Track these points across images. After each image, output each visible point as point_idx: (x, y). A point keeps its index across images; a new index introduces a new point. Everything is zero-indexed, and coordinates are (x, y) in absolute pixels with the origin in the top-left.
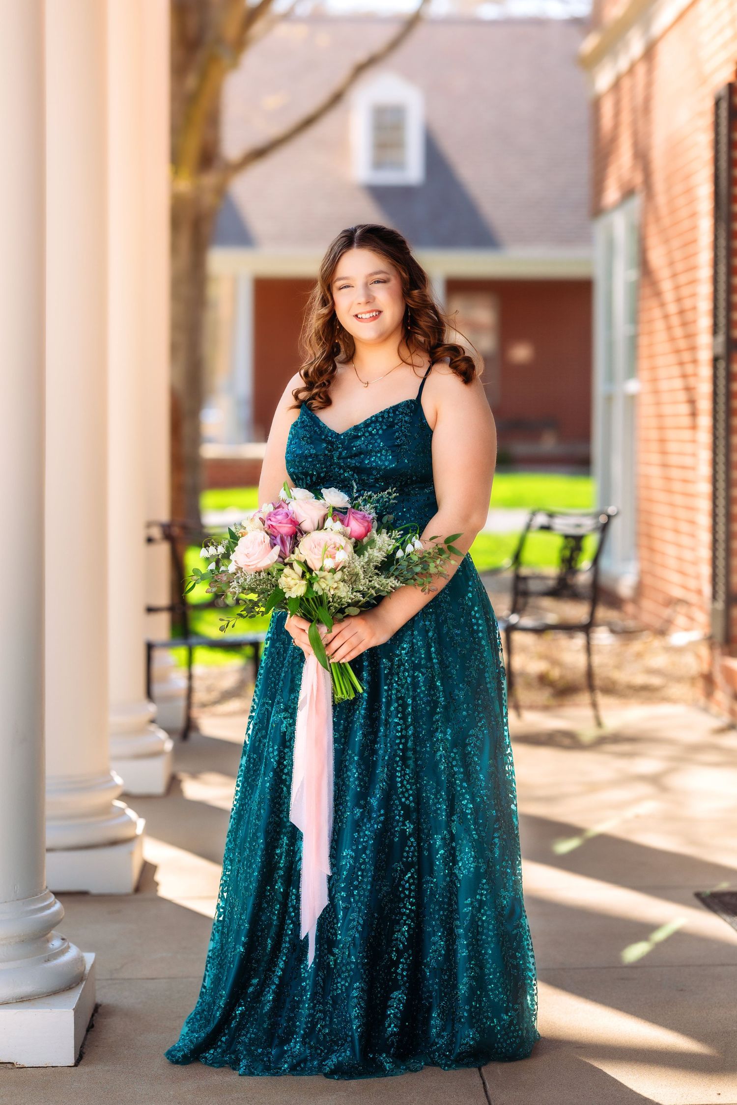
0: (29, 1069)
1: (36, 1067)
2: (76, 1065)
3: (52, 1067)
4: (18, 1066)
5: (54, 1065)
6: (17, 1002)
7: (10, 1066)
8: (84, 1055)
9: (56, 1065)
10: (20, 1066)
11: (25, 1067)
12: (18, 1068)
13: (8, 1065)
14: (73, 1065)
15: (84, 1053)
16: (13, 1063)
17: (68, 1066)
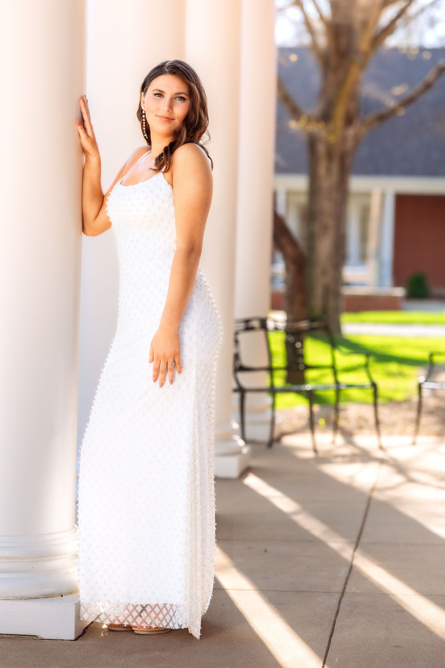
0: (46, 640)
1: (51, 640)
2: (76, 639)
3: (61, 640)
4: (40, 638)
5: (62, 639)
6: (44, 598)
7: (35, 638)
8: (85, 634)
9: (63, 639)
10: (41, 638)
11: (44, 639)
12: (40, 639)
13: (34, 637)
14: (74, 639)
15: (86, 632)
16: (37, 636)
17: (70, 640)
